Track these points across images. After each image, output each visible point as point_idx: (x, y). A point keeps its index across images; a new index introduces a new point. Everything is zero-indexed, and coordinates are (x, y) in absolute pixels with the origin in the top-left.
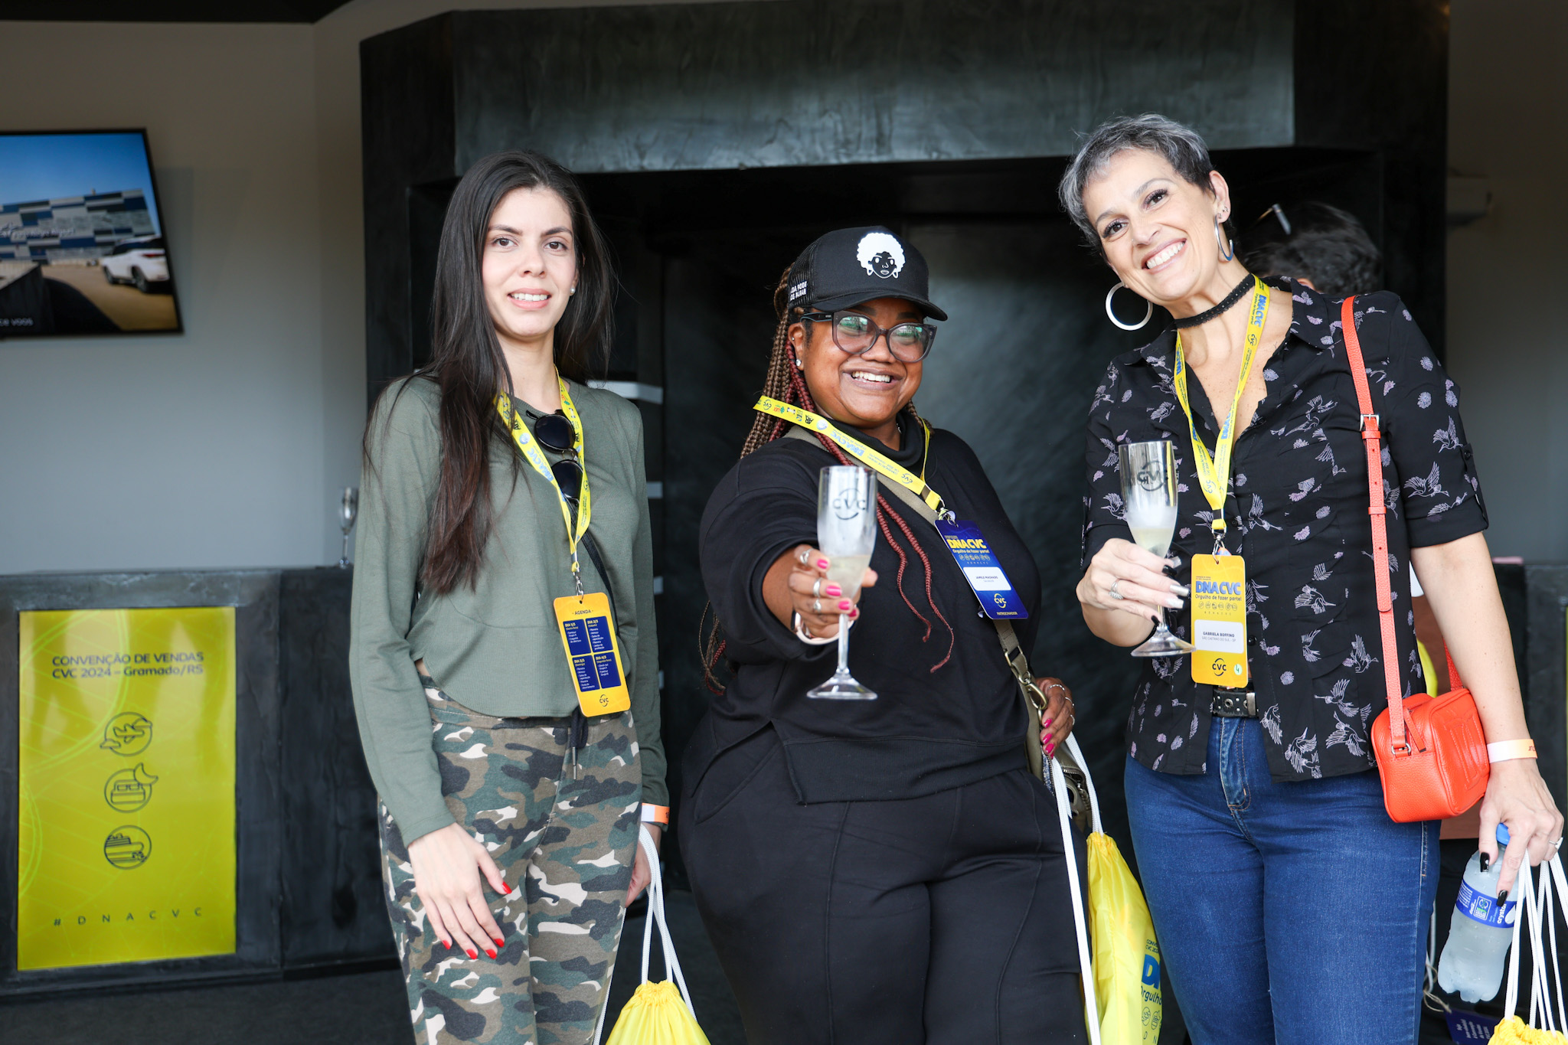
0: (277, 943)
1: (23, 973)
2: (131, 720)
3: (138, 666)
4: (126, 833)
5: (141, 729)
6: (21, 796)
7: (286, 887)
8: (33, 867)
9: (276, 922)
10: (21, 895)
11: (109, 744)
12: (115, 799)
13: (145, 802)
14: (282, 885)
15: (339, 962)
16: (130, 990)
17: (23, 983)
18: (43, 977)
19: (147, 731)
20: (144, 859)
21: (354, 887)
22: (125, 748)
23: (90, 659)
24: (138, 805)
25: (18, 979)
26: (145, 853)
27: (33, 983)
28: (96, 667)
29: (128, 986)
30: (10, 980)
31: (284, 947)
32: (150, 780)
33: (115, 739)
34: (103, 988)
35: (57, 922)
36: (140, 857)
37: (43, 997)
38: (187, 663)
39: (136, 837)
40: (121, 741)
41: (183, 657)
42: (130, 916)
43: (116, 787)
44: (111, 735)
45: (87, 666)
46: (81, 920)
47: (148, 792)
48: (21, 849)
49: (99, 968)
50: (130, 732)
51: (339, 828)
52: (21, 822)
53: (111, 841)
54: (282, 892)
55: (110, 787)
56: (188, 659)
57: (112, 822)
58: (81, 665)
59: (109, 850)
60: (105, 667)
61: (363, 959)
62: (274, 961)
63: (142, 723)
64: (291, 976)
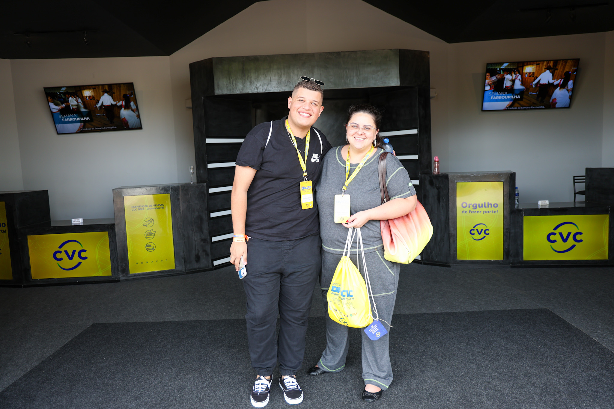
0: (184, 266)
1: (131, 274)
2: (149, 219)
3: (150, 207)
4: (150, 244)
5: (151, 221)
6: (127, 237)
7: (185, 254)
8: (131, 252)
9: (183, 262)
10: (129, 258)
11: (145, 225)
12: (147, 237)
13: (153, 237)
14: (184, 254)
15: (197, 270)
16: (154, 277)
17: (130, 277)
18: (135, 275)
19: (153, 221)
20: (154, 249)
21: (199, 254)
22: (148, 226)
23: (139, 206)
24: (152, 238)
25: (130, 275)
26: (154, 248)
27: (133, 276)
28: (141, 208)
29: (153, 276)
30: (128, 276)
31: (185, 267)
32: (154, 232)
33: (146, 224)
34: (148, 277)
35: (137, 263)
36: (153, 249)
37: (136, 279)
38: (160, 206)
39: (152, 244)
40: (147, 224)
41: (159, 205)
42: (152, 262)
43: (147, 234)
44: (145, 223)
45: (139, 208)
46: (142, 263)
47: (154, 235)
48: (128, 248)
49: (147, 273)
50: (149, 222)
51: (195, 241)
52: (128, 242)
53: (147, 246)
54: (184, 256)
55: (146, 234)
56: (160, 205)
57: (147, 242)
58: (138, 208)
59: (147, 248)
60: (143, 208)
61: (202, 269)
62: (184, 270)
63: (152, 220)
64: (188, 273)
